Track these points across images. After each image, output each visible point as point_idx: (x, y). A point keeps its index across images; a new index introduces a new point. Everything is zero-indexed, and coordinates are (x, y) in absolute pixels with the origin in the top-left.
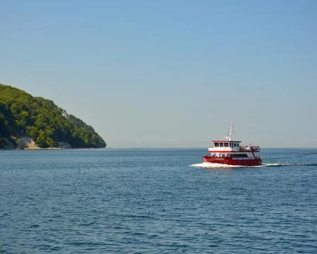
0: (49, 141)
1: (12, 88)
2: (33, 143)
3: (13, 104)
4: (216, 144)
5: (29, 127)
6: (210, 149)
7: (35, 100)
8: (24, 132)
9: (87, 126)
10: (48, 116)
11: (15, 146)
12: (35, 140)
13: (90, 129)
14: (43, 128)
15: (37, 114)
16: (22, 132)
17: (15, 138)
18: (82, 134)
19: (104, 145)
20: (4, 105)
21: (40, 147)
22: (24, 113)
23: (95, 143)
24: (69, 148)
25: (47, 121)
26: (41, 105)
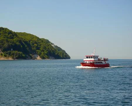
0: (46, 56)
1: (31, 35)
2: (39, 57)
3: (31, 41)
4: (87, 57)
5: (37, 51)
6: (84, 60)
7: (40, 39)
8: (36, 52)
9: (63, 50)
10: (45, 46)
11: (31, 58)
12: (40, 56)
13: (64, 51)
14: (43, 51)
15: (41, 45)
16: (34, 52)
17: (31, 55)
18: (59, 53)
19: (69, 58)
20: (27, 42)
21: (42, 58)
22: (35, 45)
23: (65, 57)
24: (54, 59)
25: (45, 48)
26: (42, 41)
